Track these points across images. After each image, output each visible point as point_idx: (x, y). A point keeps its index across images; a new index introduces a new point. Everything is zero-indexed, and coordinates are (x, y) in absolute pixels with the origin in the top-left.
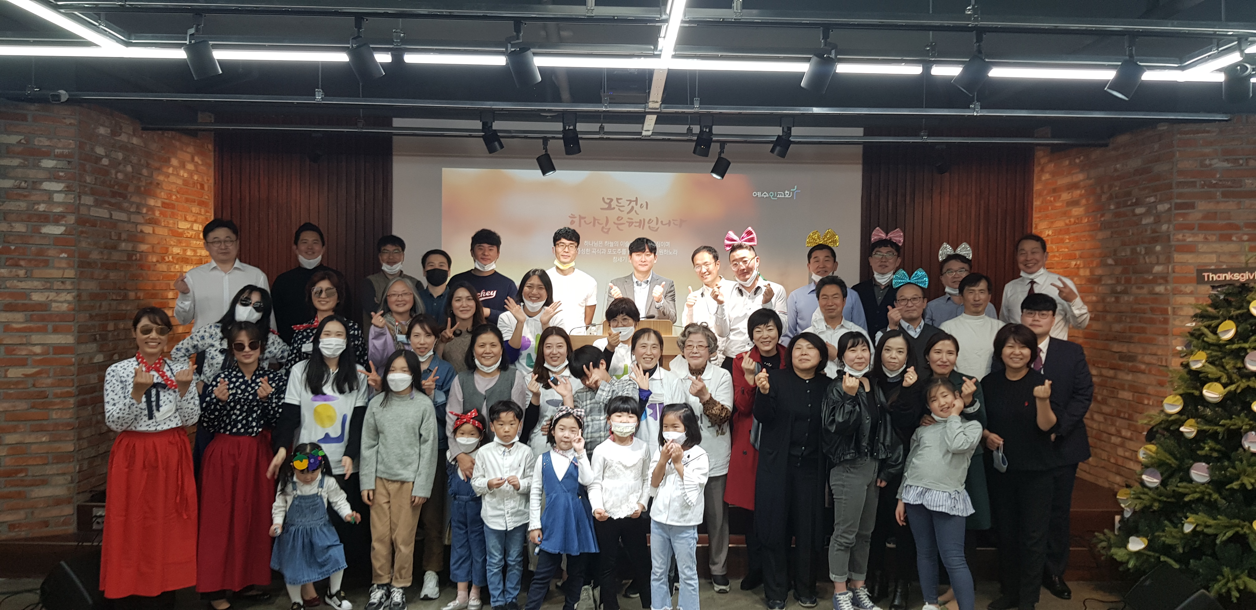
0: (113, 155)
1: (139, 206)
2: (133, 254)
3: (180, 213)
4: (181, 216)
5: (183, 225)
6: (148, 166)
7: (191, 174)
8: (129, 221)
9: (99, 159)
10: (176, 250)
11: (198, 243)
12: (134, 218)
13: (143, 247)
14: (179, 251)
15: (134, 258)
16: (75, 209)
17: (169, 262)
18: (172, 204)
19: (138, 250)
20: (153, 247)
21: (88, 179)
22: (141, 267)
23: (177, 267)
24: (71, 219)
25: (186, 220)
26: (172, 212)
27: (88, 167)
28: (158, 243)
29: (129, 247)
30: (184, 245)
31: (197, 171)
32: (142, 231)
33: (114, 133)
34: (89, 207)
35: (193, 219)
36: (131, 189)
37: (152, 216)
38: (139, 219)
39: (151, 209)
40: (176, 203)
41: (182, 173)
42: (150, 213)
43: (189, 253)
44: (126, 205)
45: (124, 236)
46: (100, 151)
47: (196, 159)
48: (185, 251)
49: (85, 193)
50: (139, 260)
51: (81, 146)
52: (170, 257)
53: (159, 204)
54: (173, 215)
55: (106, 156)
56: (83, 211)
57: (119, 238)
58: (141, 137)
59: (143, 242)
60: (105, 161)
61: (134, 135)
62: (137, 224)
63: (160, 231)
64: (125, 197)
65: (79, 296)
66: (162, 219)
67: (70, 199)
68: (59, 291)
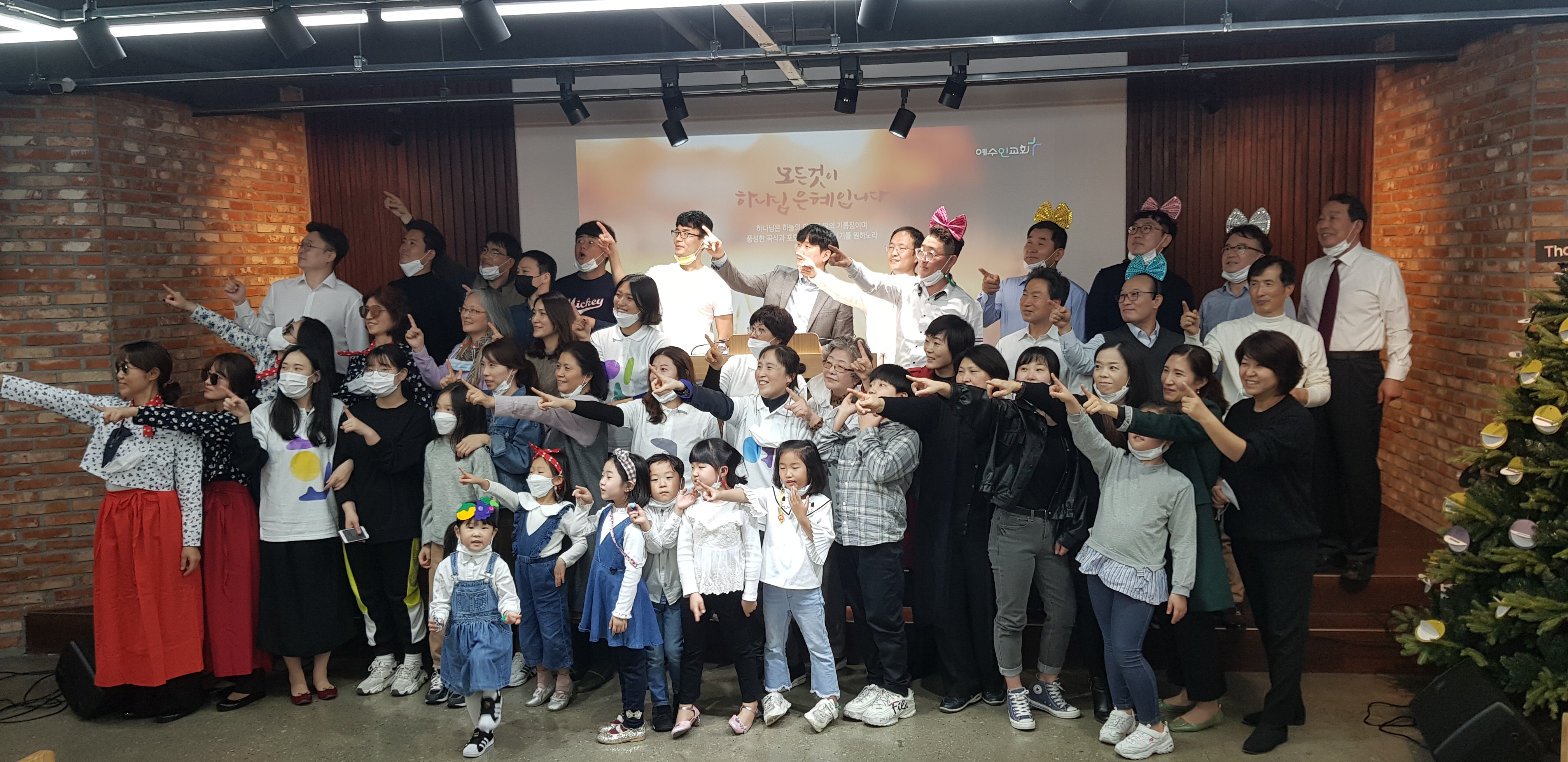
0: (152, 150)
1: (195, 210)
2: (191, 269)
3: (259, 213)
4: (262, 217)
5: (264, 229)
6: (205, 159)
7: (273, 164)
8: (182, 230)
9: (130, 157)
10: (256, 260)
11: (290, 248)
12: (188, 225)
13: (206, 259)
14: (261, 261)
15: (194, 273)
16: (102, 221)
17: (248, 274)
18: (246, 204)
19: (198, 263)
20: (221, 258)
21: (116, 183)
22: (205, 283)
23: (259, 279)
24: (97, 233)
25: (269, 221)
26: (247, 214)
27: (115, 168)
28: (230, 253)
29: (186, 260)
30: (269, 252)
31: (282, 160)
32: (202, 240)
33: (151, 123)
34: (120, 217)
35: (281, 219)
36: (182, 189)
37: (218, 221)
38: (199, 225)
39: (216, 212)
40: (253, 203)
41: (258, 164)
42: (213, 217)
43: (277, 261)
44: (175, 210)
45: (175, 247)
46: (131, 147)
47: (279, 145)
48: (270, 259)
49: (113, 200)
50: (202, 275)
51: (102, 143)
52: (249, 269)
53: (226, 204)
54: (248, 217)
55: (141, 152)
56: (112, 221)
57: (169, 251)
58: (193, 125)
59: (205, 252)
60: (140, 159)
61: (182, 122)
62: (194, 232)
63: (228, 237)
64: (174, 201)
65: (115, 323)
66: (232, 223)
67: (94, 208)
68: (89, 320)
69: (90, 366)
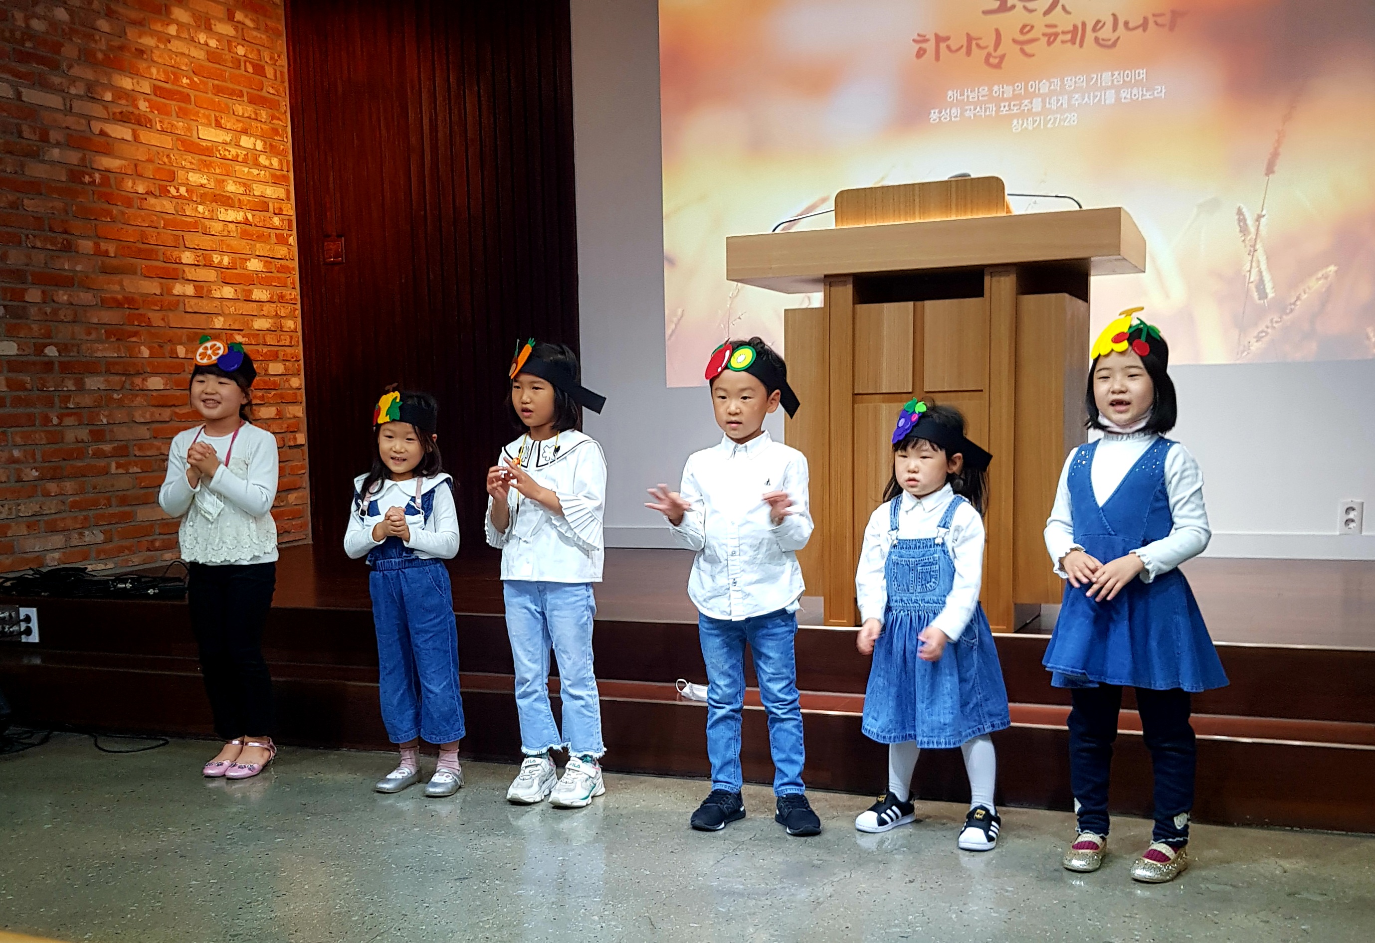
1: (90, 87)
2: (84, 173)
3: (202, 111)
4: (208, 117)
5: (208, 134)
10: (195, 178)
11: (255, 172)
13: (107, 162)
15: (87, 179)
17: (181, 197)
18: (181, 93)
19: (95, 166)
20: (136, 165)
22: (108, 198)
23: (201, 208)
26: (180, 108)
30: (218, 171)
32: (102, 133)
35: (239, 126)
37: (131, 109)
39: (130, 96)
40: (192, 93)
42: (123, 102)
43: (231, 187)
47: (239, 16)
48: (221, 183)
52: (183, 190)
54: (183, 114)
66: (156, 117)
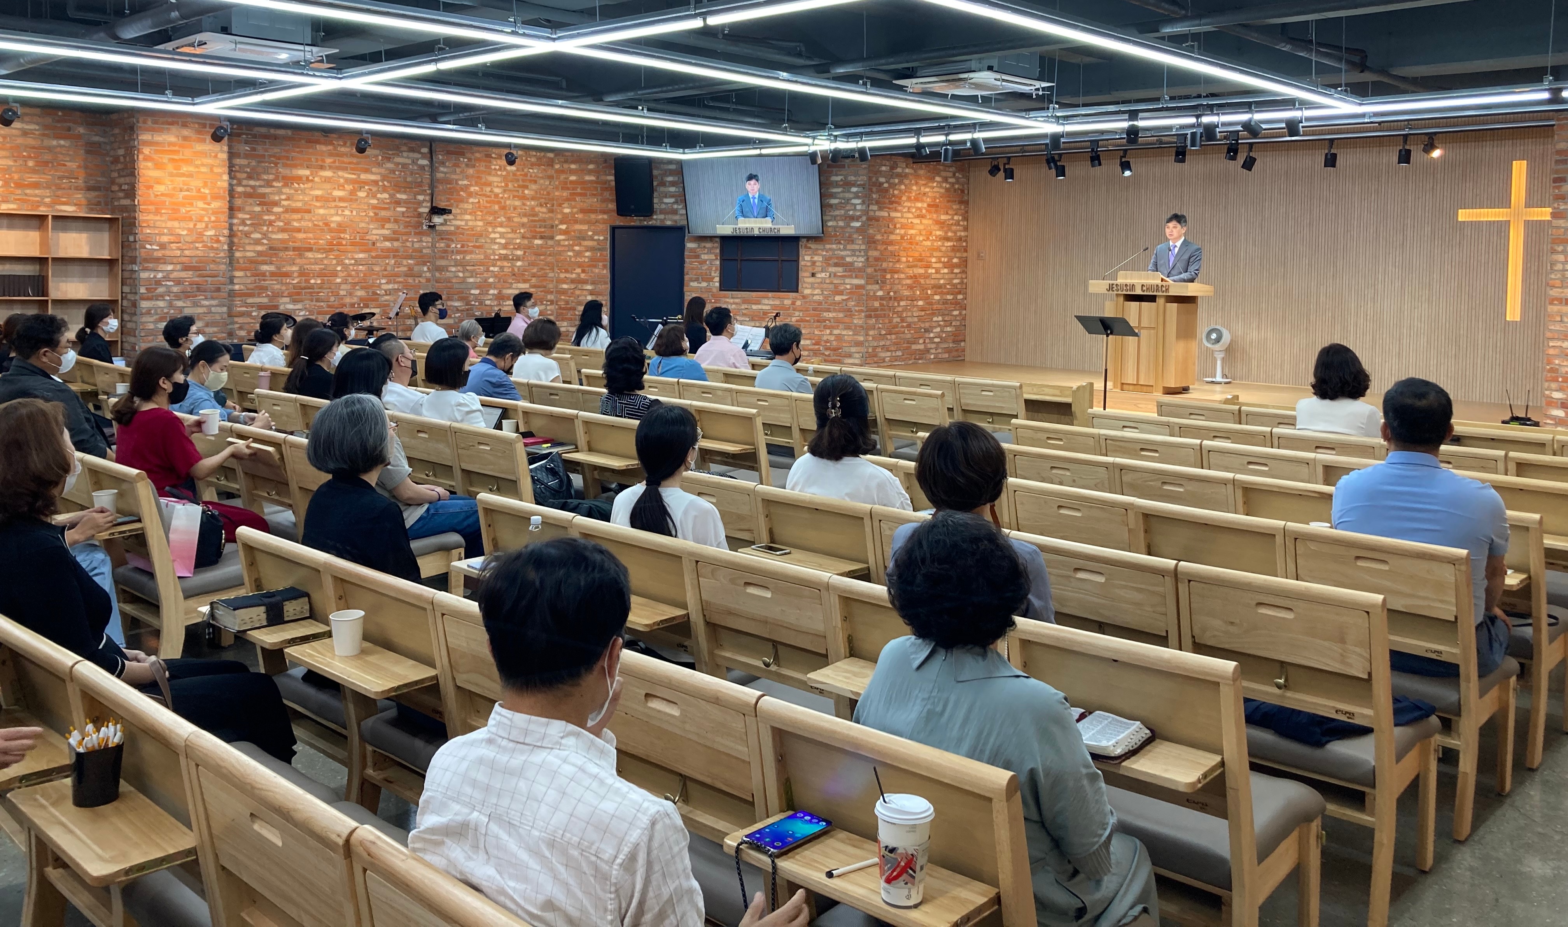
0: (892, 181)
7: (953, 184)
8: (902, 217)
9: (881, 184)
12: (905, 215)
14: (941, 233)
16: (866, 212)
21: (874, 196)
24: (864, 218)
25: (947, 213)
27: (874, 189)
28: (925, 229)
29: (903, 232)
33: (892, 168)
34: (875, 211)
38: (910, 215)
41: (944, 185)
44: (900, 208)
45: (898, 226)
46: (882, 180)
49: (872, 204)
50: (909, 239)
51: (870, 178)
53: (925, 205)
55: (887, 182)
56: (871, 213)
57: (895, 227)
58: (912, 168)
59: (912, 228)
60: (886, 185)
61: (907, 167)
62: (908, 218)
63: (924, 221)
64: (899, 203)
65: (868, 259)
67: (864, 207)
68: (858, 256)
69: (856, 277)
